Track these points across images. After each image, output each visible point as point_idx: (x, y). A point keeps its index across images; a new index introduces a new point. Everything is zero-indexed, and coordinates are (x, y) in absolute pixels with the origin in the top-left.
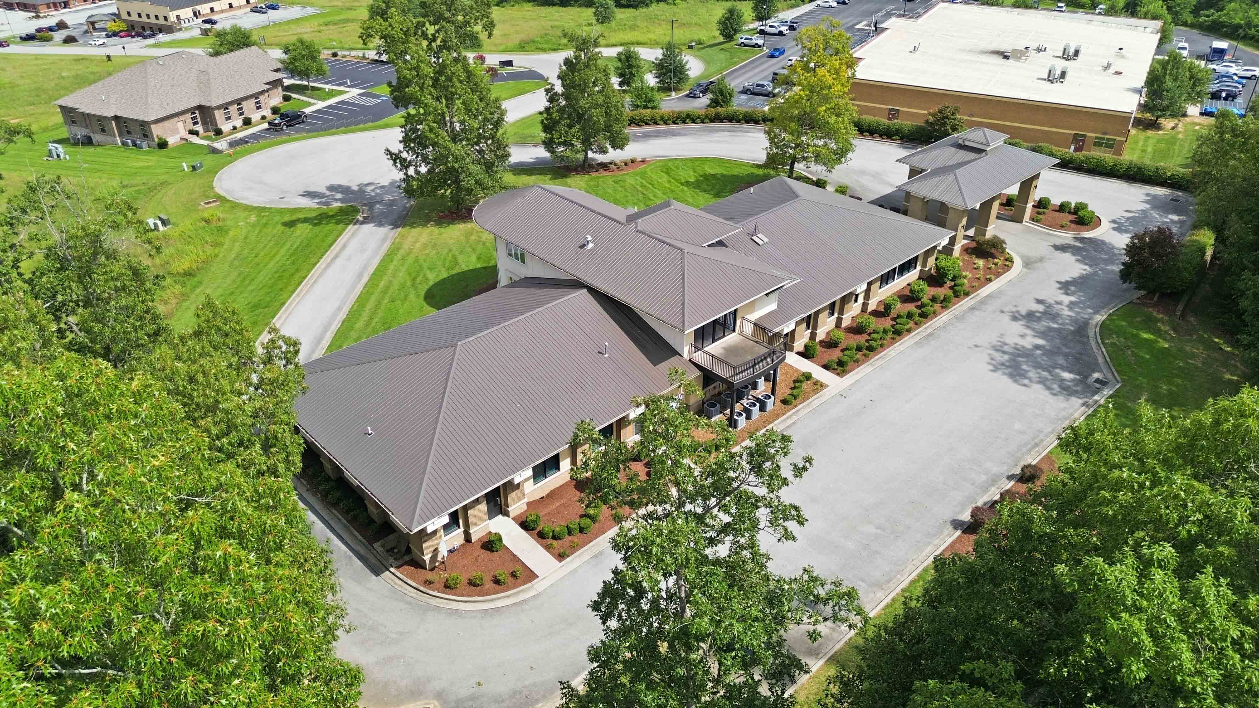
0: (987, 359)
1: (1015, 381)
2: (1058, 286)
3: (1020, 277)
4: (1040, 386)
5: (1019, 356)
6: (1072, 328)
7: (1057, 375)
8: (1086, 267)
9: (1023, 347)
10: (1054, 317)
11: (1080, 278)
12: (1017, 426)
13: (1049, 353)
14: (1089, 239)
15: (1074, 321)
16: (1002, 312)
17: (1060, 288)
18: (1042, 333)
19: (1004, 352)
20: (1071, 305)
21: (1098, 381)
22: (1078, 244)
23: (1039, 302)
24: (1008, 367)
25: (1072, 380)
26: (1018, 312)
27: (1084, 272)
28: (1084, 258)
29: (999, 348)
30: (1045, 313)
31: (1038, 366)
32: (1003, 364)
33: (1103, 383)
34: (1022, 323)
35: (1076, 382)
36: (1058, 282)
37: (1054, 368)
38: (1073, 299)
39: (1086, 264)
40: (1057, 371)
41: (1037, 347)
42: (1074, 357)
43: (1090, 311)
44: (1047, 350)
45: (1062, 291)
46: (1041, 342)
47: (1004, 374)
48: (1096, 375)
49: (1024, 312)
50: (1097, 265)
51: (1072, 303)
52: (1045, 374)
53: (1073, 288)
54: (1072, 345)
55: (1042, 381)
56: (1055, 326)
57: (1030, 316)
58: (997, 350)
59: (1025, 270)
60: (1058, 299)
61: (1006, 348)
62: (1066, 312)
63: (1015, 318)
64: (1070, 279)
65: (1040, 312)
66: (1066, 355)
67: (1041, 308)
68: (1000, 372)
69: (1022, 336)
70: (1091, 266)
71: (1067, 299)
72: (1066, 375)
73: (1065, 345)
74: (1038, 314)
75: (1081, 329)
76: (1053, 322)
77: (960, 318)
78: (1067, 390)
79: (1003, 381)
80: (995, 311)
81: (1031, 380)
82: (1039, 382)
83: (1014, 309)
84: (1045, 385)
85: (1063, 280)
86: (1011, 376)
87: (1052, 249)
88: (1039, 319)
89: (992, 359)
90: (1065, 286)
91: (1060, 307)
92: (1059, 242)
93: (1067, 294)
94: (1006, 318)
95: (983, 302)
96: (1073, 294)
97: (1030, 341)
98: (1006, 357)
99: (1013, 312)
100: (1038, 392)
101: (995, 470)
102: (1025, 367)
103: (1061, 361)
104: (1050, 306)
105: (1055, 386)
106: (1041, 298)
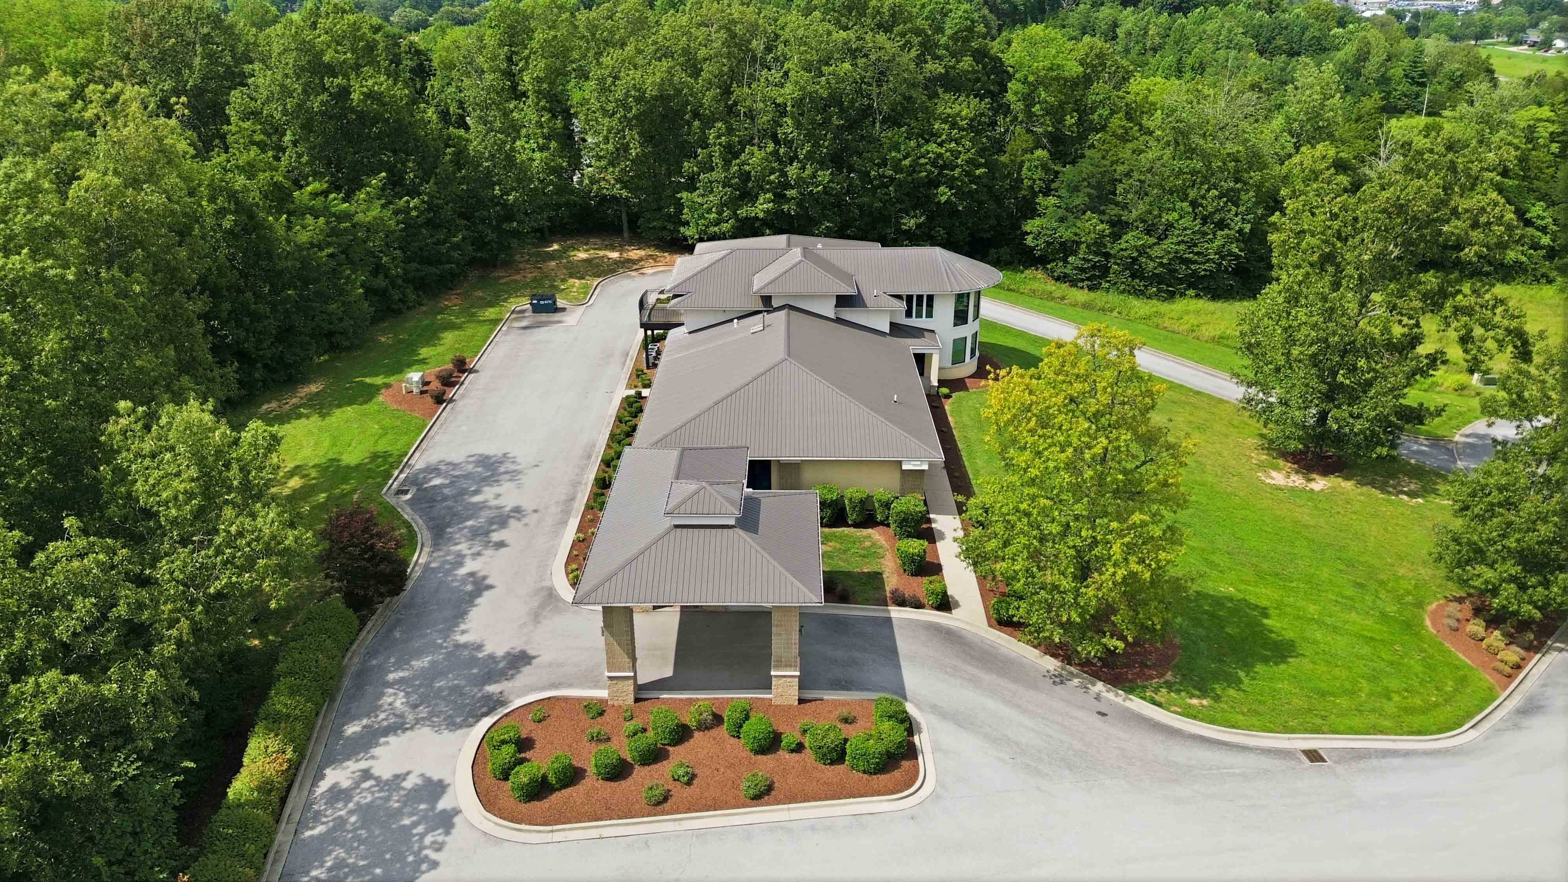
0: (518, 460)
1: (480, 455)
2: (488, 581)
3: (544, 567)
4: (456, 461)
5: (492, 476)
6: (449, 530)
7: (446, 477)
8: (462, 639)
9: (492, 486)
10: (476, 534)
11: (466, 613)
12: (464, 428)
13: (463, 492)
14: (478, 718)
15: (451, 540)
16: (535, 511)
17: (485, 578)
18: (481, 509)
19: (506, 473)
20: (459, 562)
21: (406, 492)
22: (492, 689)
23: (501, 545)
24: (496, 462)
25: (430, 480)
26: (519, 519)
27: (463, 627)
28: (473, 661)
29: (514, 475)
30: (487, 533)
31: (467, 476)
32: (501, 463)
33: (401, 492)
34: (508, 509)
35: (426, 480)
36: (490, 587)
37: (452, 483)
38: (462, 571)
39: (465, 646)
40: (447, 482)
41: (477, 492)
42: (435, 501)
43: (433, 565)
44: (464, 494)
45: (482, 574)
46: (476, 499)
47: (495, 456)
48: (409, 496)
49: (512, 523)
50: (450, 654)
51: (460, 564)
52: (457, 473)
53: (469, 588)
54: (443, 512)
55: (455, 466)
56: (470, 523)
57: (502, 521)
58: (514, 471)
59: (547, 584)
60: (480, 559)
61: (507, 477)
62: (462, 547)
63: (517, 510)
64: (479, 601)
65: (494, 531)
66: (445, 498)
67: (496, 537)
68: (500, 455)
69: (498, 496)
70: (458, 646)
71: (470, 566)
72: (437, 481)
73: (449, 508)
74: (494, 527)
75: (439, 534)
76: (473, 526)
77: (576, 484)
78: (433, 470)
79: (491, 449)
80: (546, 508)
81: (469, 463)
82: (460, 464)
83: (525, 520)
84: (455, 465)
85: (487, 594)
86: (488, 457)
87: (531, 652)
88: (491, 522)
89: (513, 462)
90: (480, 585)
91: (472, 551)
92: (527, 675)
93: (472, 574)
94: (527, 505)
95: (567, 513)
96: (464, 581)
97: (488, 494)
98: (502, 470)
99: (524, 516)
100: (457, 456)
101: (466, 401)
102: (480, 469)
103: (446, 491)
104: (487, 544)
105: (443, 468)
106: (503, 550)
